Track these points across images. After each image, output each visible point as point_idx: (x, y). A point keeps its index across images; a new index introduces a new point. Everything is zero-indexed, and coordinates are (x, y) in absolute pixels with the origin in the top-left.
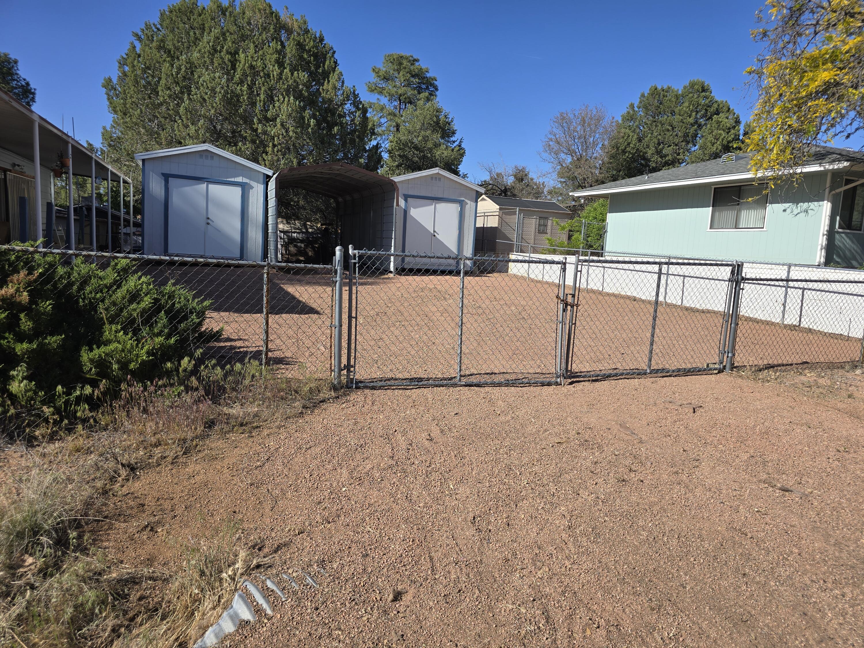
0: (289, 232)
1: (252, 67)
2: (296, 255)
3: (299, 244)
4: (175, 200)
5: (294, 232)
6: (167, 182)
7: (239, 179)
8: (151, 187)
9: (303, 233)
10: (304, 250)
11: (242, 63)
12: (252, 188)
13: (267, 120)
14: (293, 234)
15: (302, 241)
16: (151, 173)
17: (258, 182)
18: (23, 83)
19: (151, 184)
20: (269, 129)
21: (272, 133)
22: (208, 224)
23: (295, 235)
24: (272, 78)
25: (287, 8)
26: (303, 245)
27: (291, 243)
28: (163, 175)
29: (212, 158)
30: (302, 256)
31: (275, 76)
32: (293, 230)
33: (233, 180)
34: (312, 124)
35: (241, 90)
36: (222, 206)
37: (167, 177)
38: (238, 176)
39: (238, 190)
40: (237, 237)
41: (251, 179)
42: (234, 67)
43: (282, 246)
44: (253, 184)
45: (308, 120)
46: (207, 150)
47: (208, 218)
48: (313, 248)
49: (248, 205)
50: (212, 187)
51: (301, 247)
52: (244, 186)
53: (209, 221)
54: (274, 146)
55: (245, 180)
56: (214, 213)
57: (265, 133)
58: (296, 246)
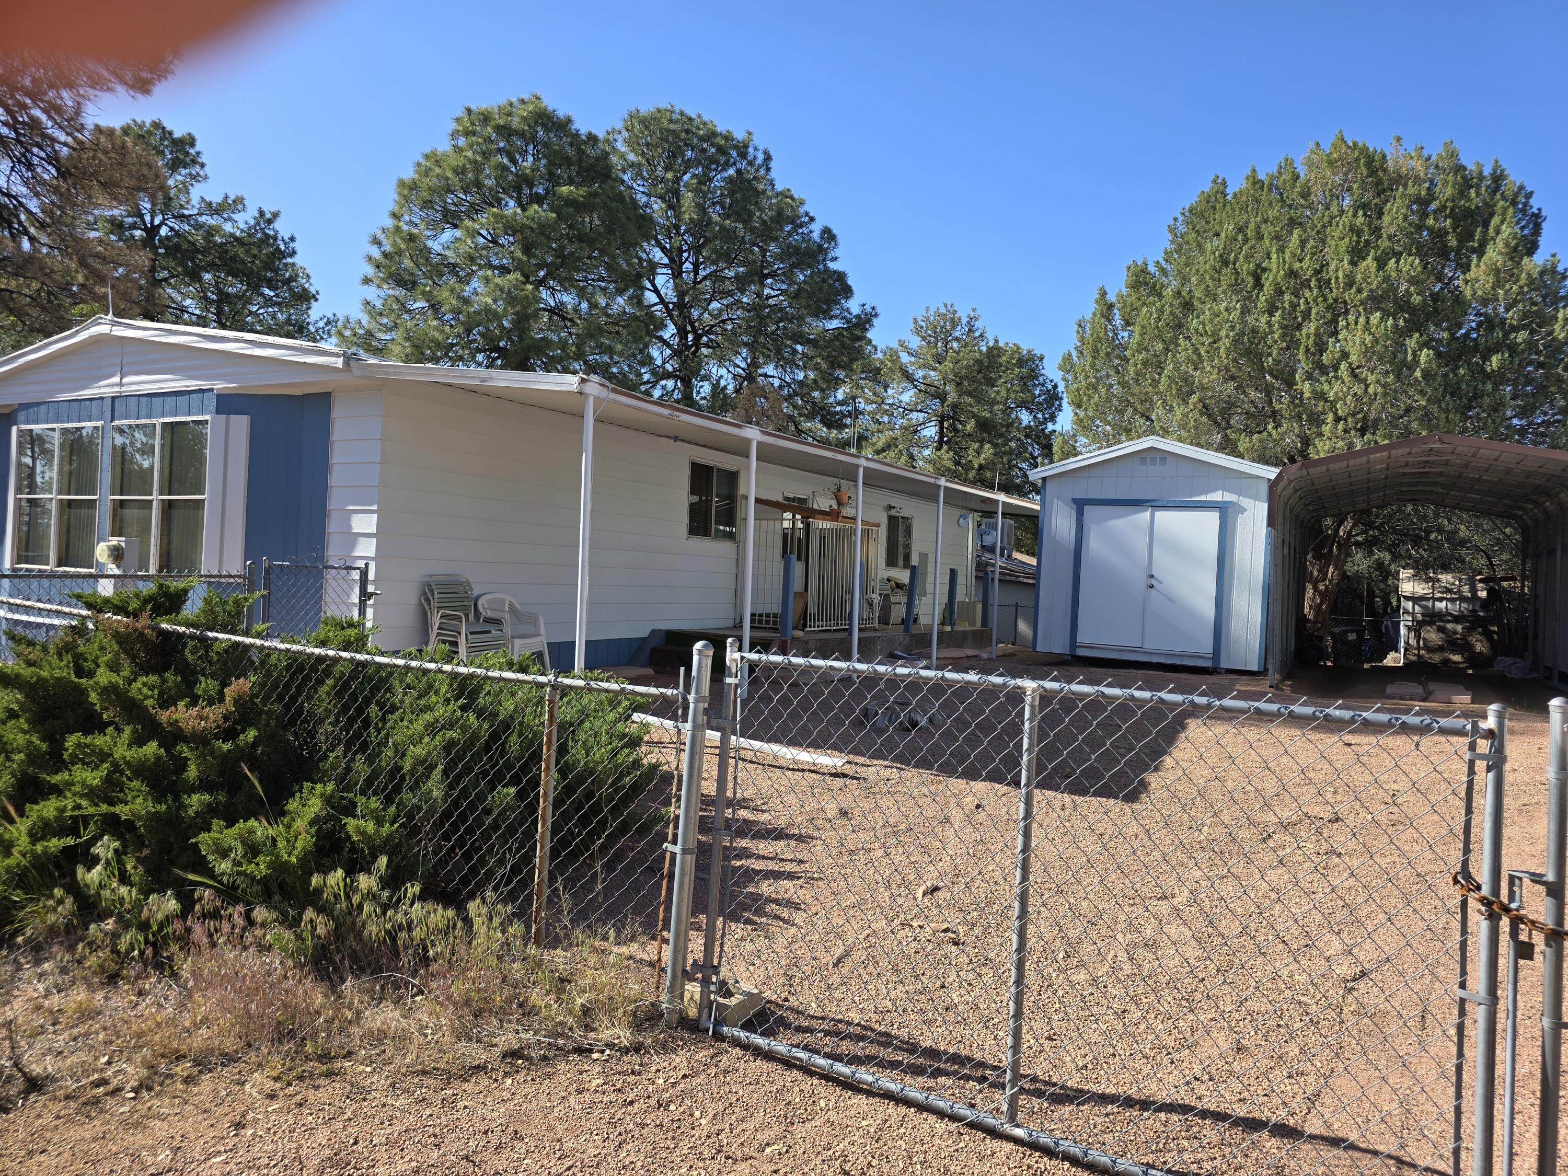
0: (1428, 599)
1: (1292, 274)
2: (1441, 649)
3: (1450, 626)
4: (1094, 544)
5: (1441, 600)
6: (1080, 514)
7: (1217, 496)
8: (1053, 525)
9: (1463, 599)
10: (1464, 638)
11: (1274, 271)
12: (1242, 510)
13: (1323, 370)
14: (1437, 604)
15: (1457, 619)
16: (1055, 500)
17: (1256, 498)
18: (1050, 387)
19: (1054, 520)
20: (1326, 387)
21: (1331, 394)
22: (1152, 587)
23: (1441, 605)
24: (1333, 285)
25: (1399, 139)
26: (1459, 628)
27: (1431, 623)
28: (1075, 501)
29: (1163, 460)
30: (1455, 652)
31: (1341, 280)
32: (1438, 595)
33: (1203, 498)
34: (1423, 359)
35: (1268, 322)
36: (1180, 551)
37: (1080, 505)
38: (1215, 490)
39: (1212, 519)
40: (1208, 610)
41: (1239, 494)
42: (1258, 284)
43: (1409, 628)
44: (1245, 502)
45: (1414, 353)
46: (1152, 448)
47: (1152, 576)
48: (1488, 634)
49: (1233, 547)
50: (1160, 515)
51: (1455, 633)
52: (1223, 509)
53: (1153, 582)
54: (1338, 419)
55: (1229, 497)
56: (1164, 564)
57: (1321, 396)
58: (1441, 630)
